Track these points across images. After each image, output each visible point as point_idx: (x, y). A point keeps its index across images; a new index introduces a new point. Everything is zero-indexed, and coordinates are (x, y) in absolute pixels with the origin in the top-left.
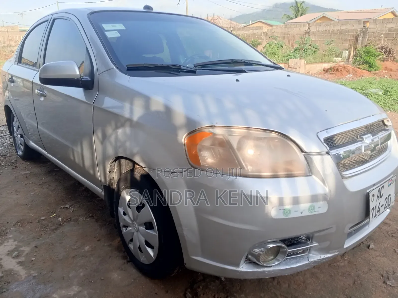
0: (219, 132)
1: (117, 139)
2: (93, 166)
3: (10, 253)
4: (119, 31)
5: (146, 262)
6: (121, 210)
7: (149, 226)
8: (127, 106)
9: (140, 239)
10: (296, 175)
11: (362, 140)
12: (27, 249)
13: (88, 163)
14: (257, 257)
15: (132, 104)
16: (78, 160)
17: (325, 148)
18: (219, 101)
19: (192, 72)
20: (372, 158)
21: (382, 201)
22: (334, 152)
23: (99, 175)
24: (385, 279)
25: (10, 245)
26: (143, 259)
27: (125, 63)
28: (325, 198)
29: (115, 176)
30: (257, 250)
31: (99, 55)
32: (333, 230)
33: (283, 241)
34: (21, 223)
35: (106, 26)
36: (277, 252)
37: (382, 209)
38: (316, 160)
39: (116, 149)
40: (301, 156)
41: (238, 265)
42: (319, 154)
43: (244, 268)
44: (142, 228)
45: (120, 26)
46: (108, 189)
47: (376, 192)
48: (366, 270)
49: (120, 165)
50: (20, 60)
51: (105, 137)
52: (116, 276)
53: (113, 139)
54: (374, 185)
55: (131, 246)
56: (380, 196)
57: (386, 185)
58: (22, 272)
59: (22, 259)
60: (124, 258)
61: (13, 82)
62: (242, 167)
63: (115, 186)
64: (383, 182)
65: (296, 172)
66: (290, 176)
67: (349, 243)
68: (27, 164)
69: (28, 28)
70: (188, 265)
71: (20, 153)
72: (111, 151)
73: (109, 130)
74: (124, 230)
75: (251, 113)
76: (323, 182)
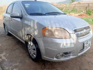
0: (50, 28)
1: (27, 30)
2: (22, 36)
3: (4, 56)
5: (34, 58)
6: (28, 46)
7: (34, 50)
8: (29, 22)
9: (32, 53)
11: (83, 31)
12: (8, 55)
13: (21, 36)
14: (58, 56)
15: (30, 22)
16: (19, 35)
17: (74, 32)
18: (50, 22)
20: (85, 35)
21: (88, 45)
22: (76, 33)
23: (24, 39)
24: (88, 63)
25: (4, 54)
26: (33, 57)
27: (29, 13)
28: (74, 43)
29: (27, 39)
30: (58, 55)
31: (24, 11)
32: (76, 51)
33: (64, 53)
34: (6, 49)
35: (25, 4)
36: (62, 56)
37: (88, 47)
38: (72, 35)
39: (27, 32)
40: (68, 34)
41: (53, 58)
42: (72, 33)
43: (55, 59)
44: (33, 50)
45: (29, 5)
46: (26, 42)
47: (86, 43)
48: (84, 61)
50: (7, 13)
51: (25, 30)
54: (86, 41)
55: (30, 54)
57: (89, 41)
58: (6, 60)
59: (6, 57)
60: (29, 57)
61: (5, 17)
62: (55, 36)
63: (27, 41)
65: (67, 38)
66: (65, 38)
67: (79, 54)
68: (8, 36)
69: (8, 5)
70: (43, 58)
71: (7, 34)
72: (26, 33)
73: (26, 28)
74: (29, 51)
75: (57, 24)
76: (73, 40)
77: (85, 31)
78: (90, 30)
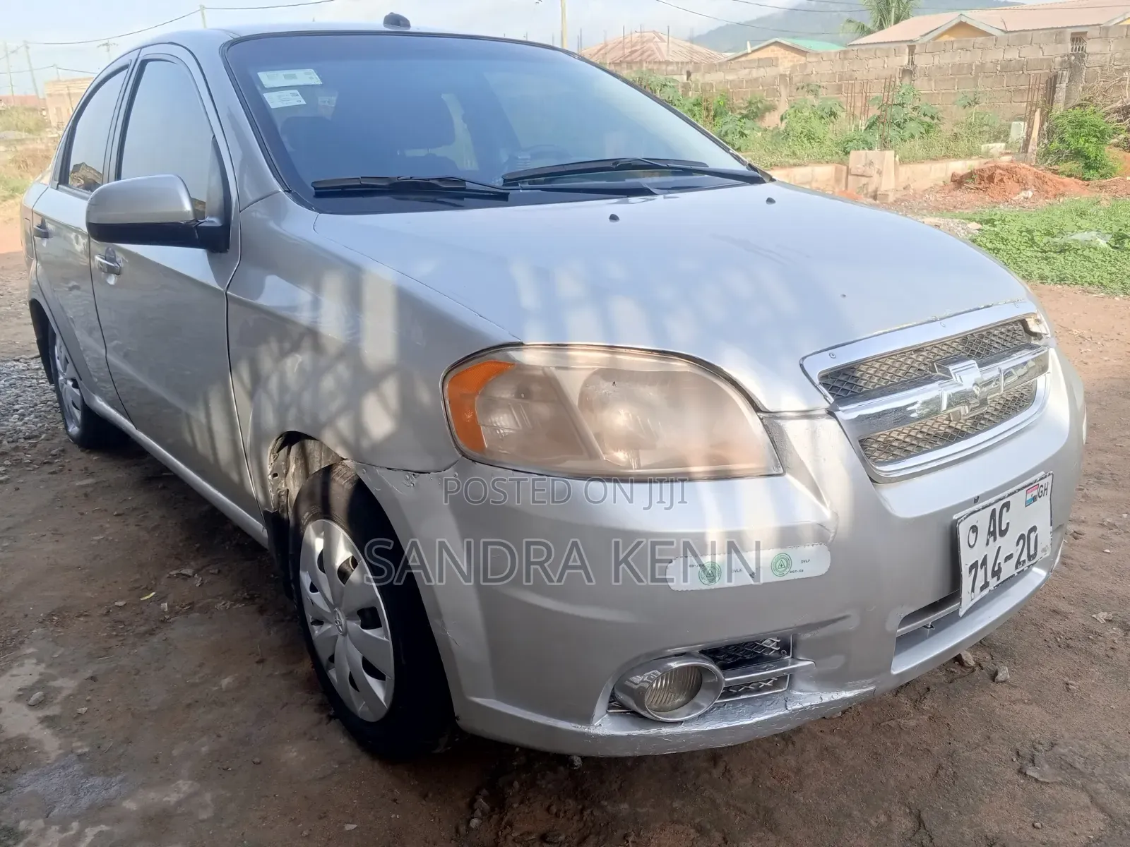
1: (283, 388)
2: (237, 458)
3: (23, 695)
4: (303, 89)
5: (371, 718)
6: (306, 579)
7: (369, 618)
8: (304, 295)
9: (349, 656)
10: (738, 474)
11: (947, 377)
12: (67, 685)
13: (224, 452)
14: (638, 695)
15: (317, 288)
16: (202, 447)
17: (822, 401)
18: (544, 276)
19: (499, 198)
20: (979, 423)
21: (1008, 544)
22: (850, 412)
23: (253, 488)
24: (1024, 760)
25: (27, 672)
26: (360, 708)
27: (311, 176)
28: (821, 534)
29: (293, 486)
30: (637, 679)
31: (248, 159)
32: (852, 624)
33: (712, 653)
34: (58, 617)
35: (268, 78)
36: (692, 684)
37: (1008, 570)
38: (796, 431)
39: (282, 410)
40: (753, 420)
41: (587, 718)
42: (806, 415)
43: (605, 725)
44: (355, 625)
45: (307, 77)
46: (275, 521)
47: (983, 520)
48: (977, 737)
49: (304, 457)
50: (63, 177)
51: (257, 380)
52: (293, 755)
53: (273, 384)
54: (976, 500)
55: (333, 674)
56: (997, 531)
57: (1017, 501)
58: (51, 743)
59: (49, 711)
60: (321, 707)
61: (45, 235)
62: (593, 455)
63: (290, 515)
64: (1006, 493)
65: (737, 467)
66: (721, 475)
67: (905, 664)
68: (92, 460)
69: (82, 90)
70: (467, 721)
71: (74, 429)
72: (270, 420)
73: (267, 364)
74: (317, 631)
75: (626, 313)
76: (817, 492)
77: (968, 376)
78: (1044, 369)
